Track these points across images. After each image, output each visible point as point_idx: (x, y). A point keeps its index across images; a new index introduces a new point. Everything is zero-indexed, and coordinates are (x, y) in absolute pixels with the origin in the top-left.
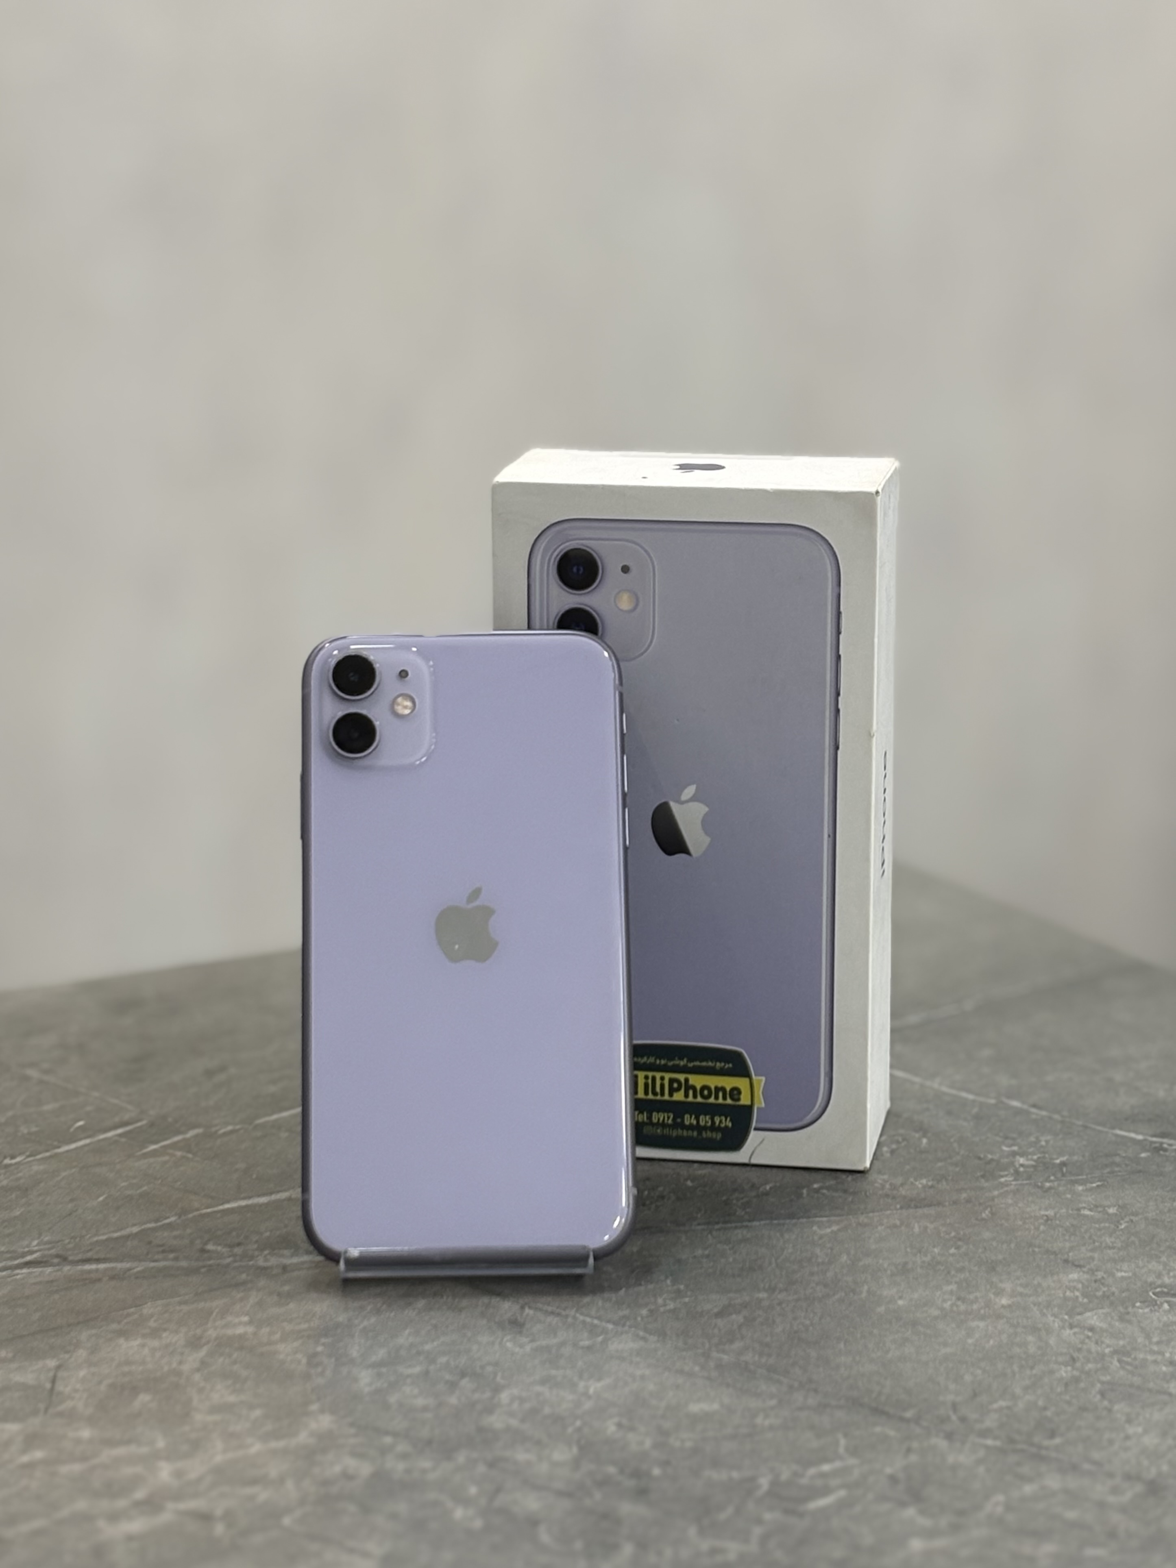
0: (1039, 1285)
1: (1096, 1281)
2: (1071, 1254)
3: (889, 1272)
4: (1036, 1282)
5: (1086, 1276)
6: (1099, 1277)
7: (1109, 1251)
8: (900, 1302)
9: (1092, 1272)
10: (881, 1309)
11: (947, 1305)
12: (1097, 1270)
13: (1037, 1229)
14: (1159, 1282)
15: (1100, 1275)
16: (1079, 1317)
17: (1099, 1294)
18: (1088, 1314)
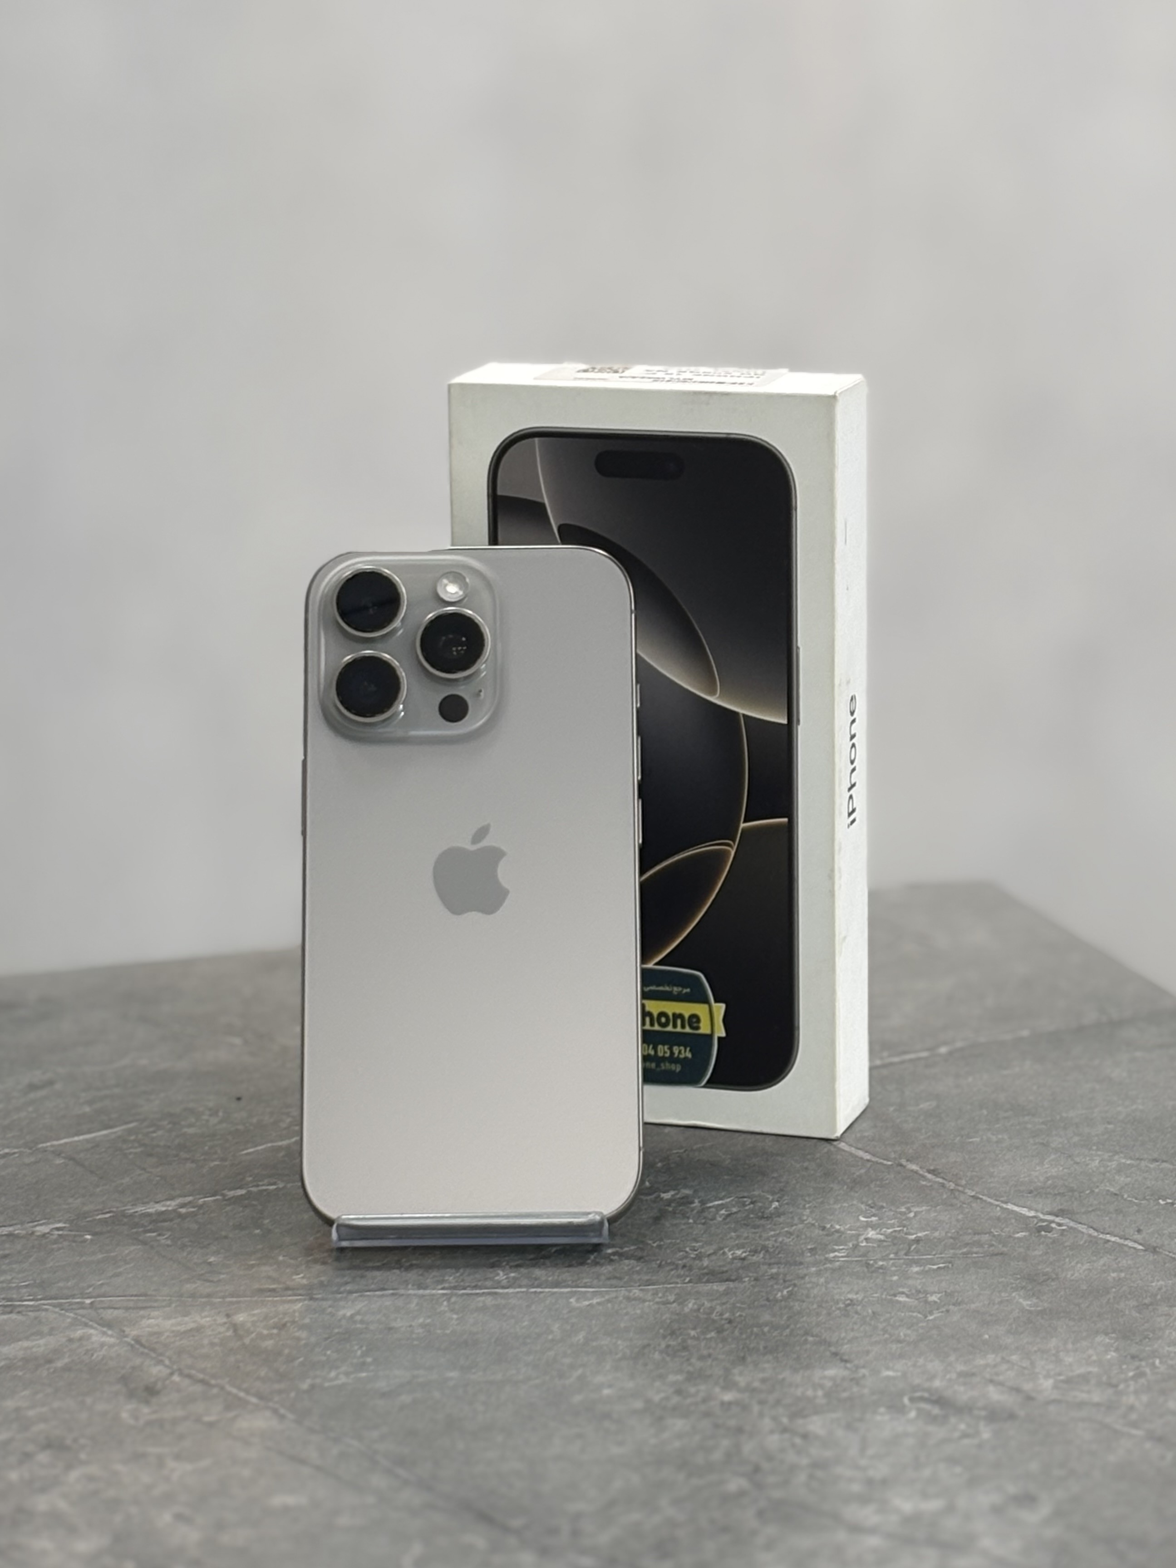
0: (784, 1379)
1: (852, 1380)
2: (845, 1347)
3: (620, 1355)
4: (780, 1377)
5: (846, 1373)
6: (860, 1375)
7: (894, 1347)
8: (606, 1392)
9: (857, 1367)
10: (577, 1398)
11: (657, 1398)
12: (864, 1367)
13: (829, 1314)
14: (927, 1385)
15: (863, 1371)
16: (800, 1421)
17: (845, 1395)
18: (815, 1418)
